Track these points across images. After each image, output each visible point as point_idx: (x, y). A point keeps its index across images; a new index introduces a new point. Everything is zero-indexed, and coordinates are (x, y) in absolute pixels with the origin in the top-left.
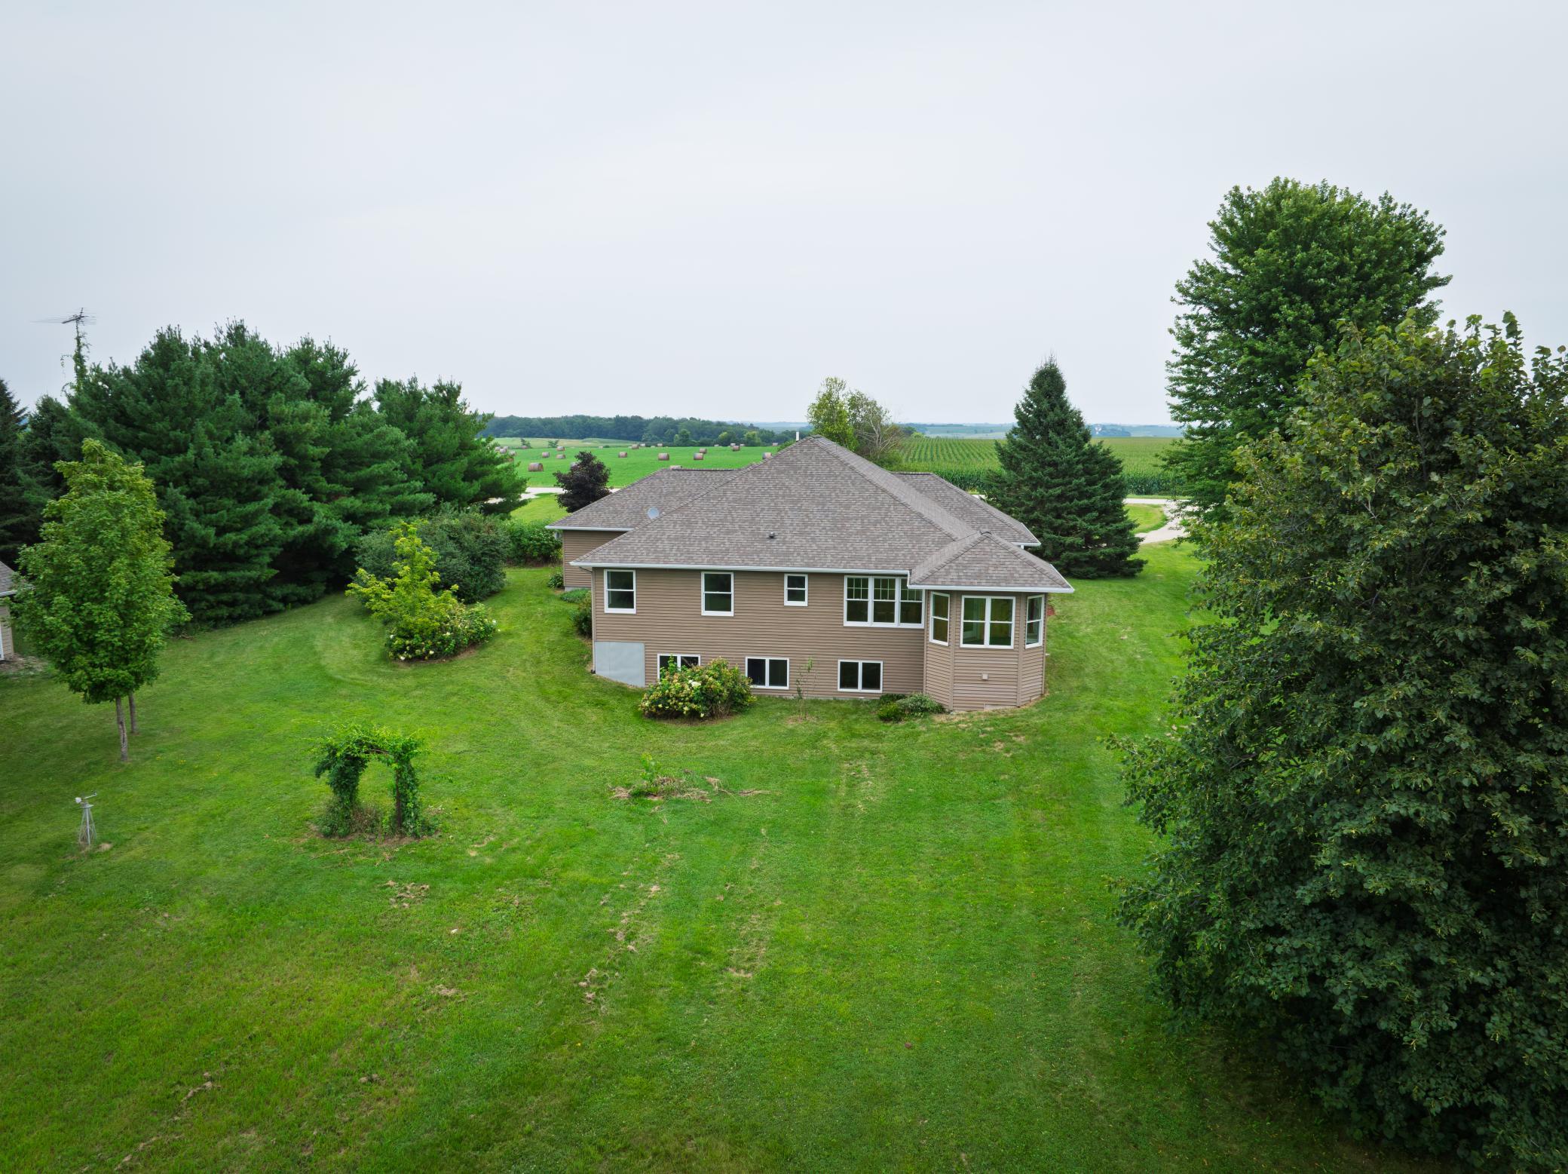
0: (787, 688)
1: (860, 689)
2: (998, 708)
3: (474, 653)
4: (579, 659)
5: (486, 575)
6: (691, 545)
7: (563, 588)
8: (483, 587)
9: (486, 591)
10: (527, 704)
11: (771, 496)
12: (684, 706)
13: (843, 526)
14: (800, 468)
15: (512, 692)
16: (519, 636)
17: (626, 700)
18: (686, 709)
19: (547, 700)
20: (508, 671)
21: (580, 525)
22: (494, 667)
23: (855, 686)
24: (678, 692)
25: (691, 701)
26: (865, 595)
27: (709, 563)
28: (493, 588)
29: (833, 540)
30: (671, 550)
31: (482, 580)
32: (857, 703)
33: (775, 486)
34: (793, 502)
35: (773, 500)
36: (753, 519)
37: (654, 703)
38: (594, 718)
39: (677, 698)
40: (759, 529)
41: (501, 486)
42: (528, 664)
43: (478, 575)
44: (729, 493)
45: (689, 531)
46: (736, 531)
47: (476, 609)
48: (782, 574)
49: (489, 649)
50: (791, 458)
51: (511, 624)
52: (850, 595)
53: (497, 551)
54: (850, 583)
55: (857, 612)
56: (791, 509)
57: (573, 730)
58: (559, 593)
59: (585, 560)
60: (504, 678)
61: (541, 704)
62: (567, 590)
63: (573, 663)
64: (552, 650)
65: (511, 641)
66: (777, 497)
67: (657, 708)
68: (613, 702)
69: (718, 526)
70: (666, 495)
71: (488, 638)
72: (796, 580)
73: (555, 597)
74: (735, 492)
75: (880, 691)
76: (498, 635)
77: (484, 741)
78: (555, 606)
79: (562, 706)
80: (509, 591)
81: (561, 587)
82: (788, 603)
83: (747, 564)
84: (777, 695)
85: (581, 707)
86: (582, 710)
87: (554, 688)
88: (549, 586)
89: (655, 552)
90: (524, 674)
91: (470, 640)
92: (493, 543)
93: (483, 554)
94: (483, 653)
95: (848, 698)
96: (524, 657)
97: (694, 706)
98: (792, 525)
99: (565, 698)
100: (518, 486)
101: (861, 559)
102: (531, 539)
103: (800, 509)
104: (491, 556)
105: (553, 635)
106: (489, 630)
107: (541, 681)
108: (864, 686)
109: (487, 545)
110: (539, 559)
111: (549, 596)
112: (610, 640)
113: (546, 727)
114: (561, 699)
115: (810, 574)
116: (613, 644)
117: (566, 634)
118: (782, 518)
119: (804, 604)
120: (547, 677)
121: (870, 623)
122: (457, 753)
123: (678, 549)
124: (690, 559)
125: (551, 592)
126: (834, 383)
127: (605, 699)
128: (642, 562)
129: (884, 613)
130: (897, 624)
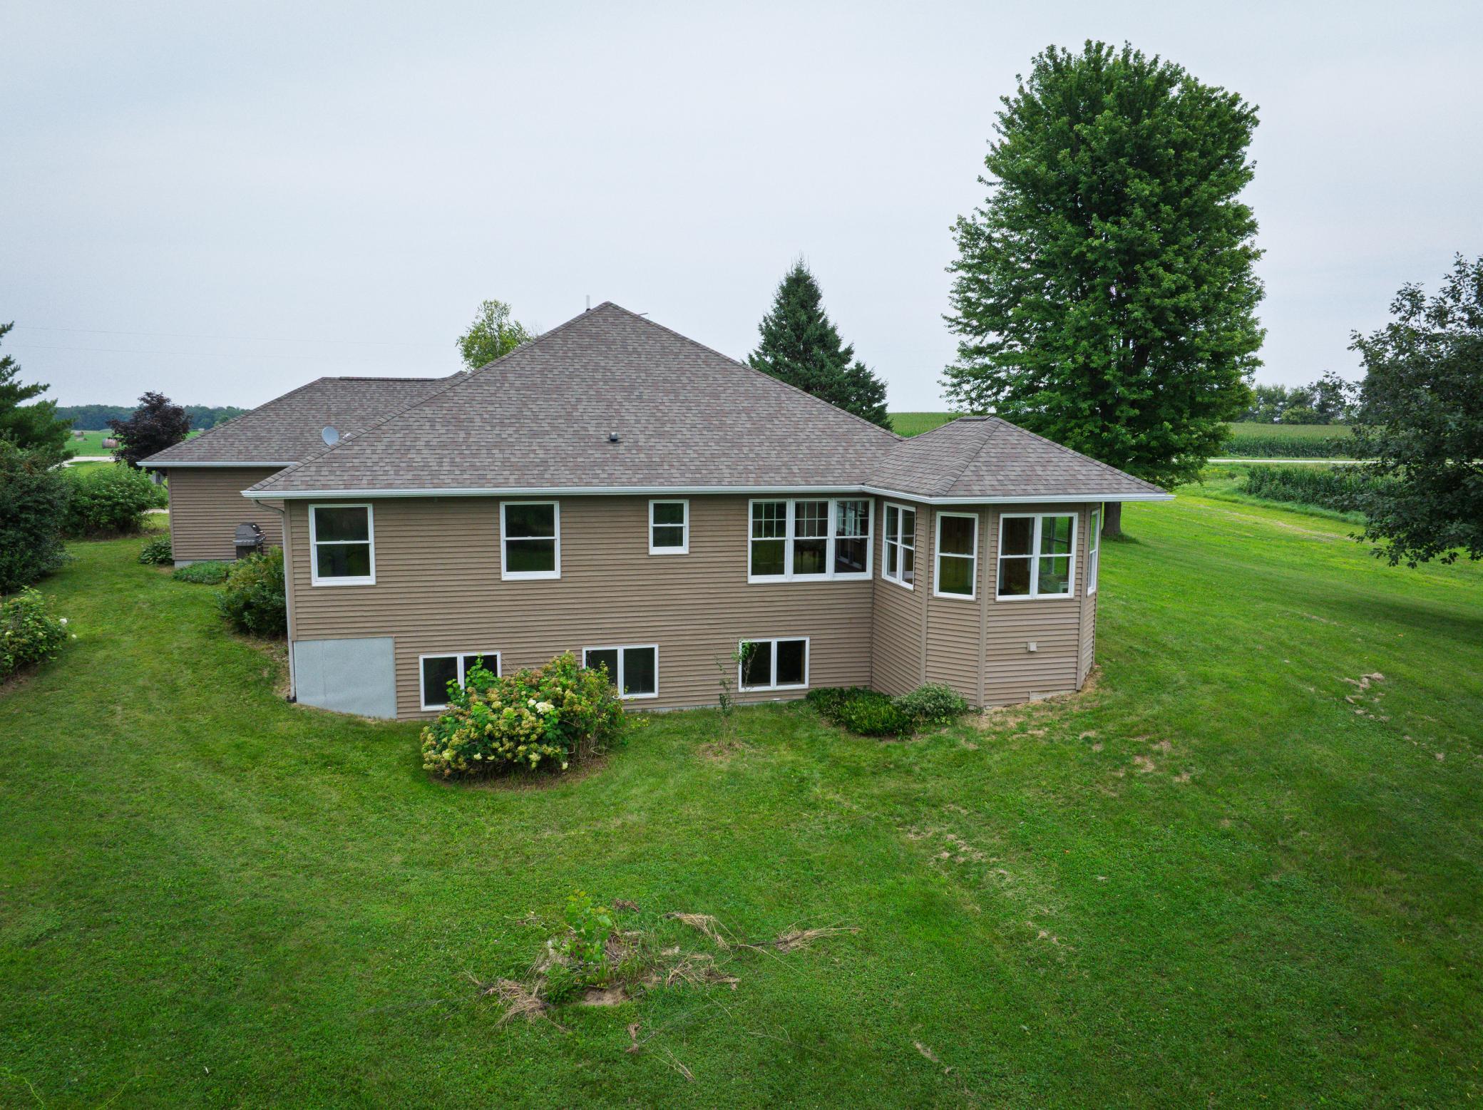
0: (655, 695)
1: (774, 686)
2: (1049, 696)
3: (28, 683)
4: (252, 677)
5: (30, 545)
6: (474, 455)
7: (171, 563)
8: (25, 566)
9: (32, 571)
10: (175, 781)
11: (584, 380)
12: (529, 751)
13: (723, 424)
14: (614, 342)
15: (133, 757)
16: (116, 643)
17: (378, 747)
18: (534, 757)
19: (218, 766)
20: (113, 713)
21: (199, 459)
22: (80, 707)
23: (766, 680)
24: (512, 726)
25: (540, 740)
26: (781, 529)
27: (518, 483)
28: (44, 566)
29: (717, 443)
30: (440, 464)
31: (22, 553)
32: (773, 707)
33: (585, 367)
34: (624, 389)
35: (590, 387)
36: (569, 414)
37: (465, 751)
38: (336, 797)
39: (511, 738)
40: (585, 429)
41: (31, 428)
42: (153, 697)
43: (15, 544)
44: (511, 377)
45: (462, 434)
46: (547, 433)
47: (26, 599)
48: (644, 498)
49: (62, 673)
50: (594, 330)
51: (93, 623)
52: (757, 532)
53: (49, 502)
54: (757, 510)
55: (768, 560)
56: (628, 399)
57: (302, 831)
58: (165, 570)
59: (273, 487)
60: (106, 728)
61: (206, 778)
62: (178, 565)
63: (245, 685)
64: (195, 666)
65: (101, 654)
66: (595, 383)
67: (470, 762)
68: (357, 757)
69: (511, 425)
70: (338, 414)
71: (53, 653)
72: (669, 510)
73: (163, 578)
74: (520, 376)
75: (806, 686)
76: (74, 646)
77: (98, 891)
78: (165, 588)
79: (253, 776)
80: (72, 572)
81: (168, 562)
82: (655, 551)
83: (588, 484)
84: (638, 708)
85: (296, 773)
86: (300, 781)
87: (224, 740)
88: (144, 562)
89: (410, 468)
90: (150, 717)
91: (17, 658)
92: (40, 489)
93: (23, 508)
94: (46, 682)
95: (755, 702)
96: (140, 682)
97: (549, 750)
98: (638, 422)
99: (254, 758)
100: (58, 430)
101: (777, 471)
102: (94, 497)
103: (640, 397)
104: (37, 512)
105: (187, 638)
106: (56, 637)
107: (193, 728)
108: (781, 680)
109: (28, 493)
110: (111, 526)
111: (150, 577)
112: (325, 637)
113: (238, 833)
114: (245, 762)
115: (693, 498)
116: (330, 645)
117: (210, 634)
118: (617, 411)
119: (683, 550)
120: (205, 719)
121: (789, 576)
122: (30, 942)
123: (452, 463)
124: (481, 480)
125: (151, 569)
126: (495, 309)
127: (336, 749)
128: (390, 486)
129: (810, 556)
130: (830, 575)
